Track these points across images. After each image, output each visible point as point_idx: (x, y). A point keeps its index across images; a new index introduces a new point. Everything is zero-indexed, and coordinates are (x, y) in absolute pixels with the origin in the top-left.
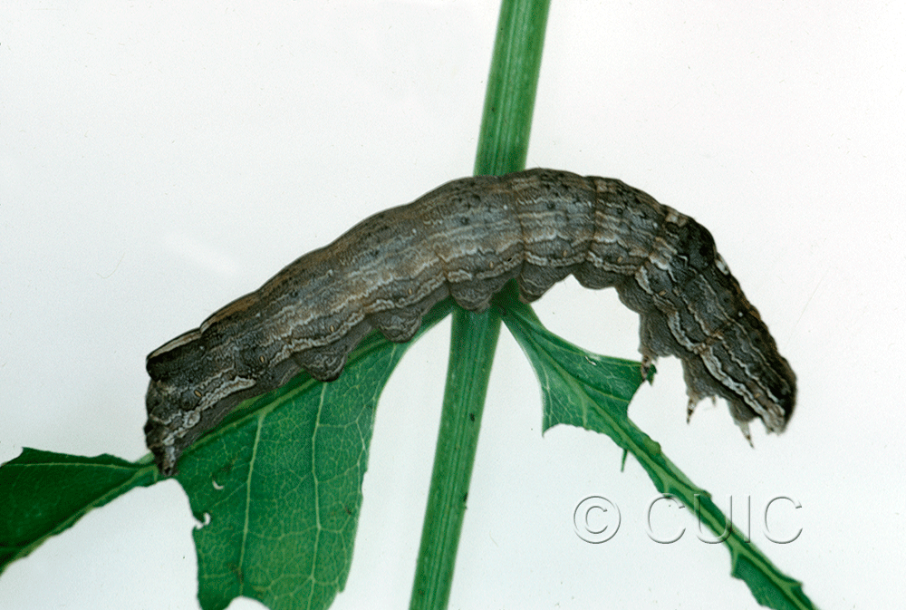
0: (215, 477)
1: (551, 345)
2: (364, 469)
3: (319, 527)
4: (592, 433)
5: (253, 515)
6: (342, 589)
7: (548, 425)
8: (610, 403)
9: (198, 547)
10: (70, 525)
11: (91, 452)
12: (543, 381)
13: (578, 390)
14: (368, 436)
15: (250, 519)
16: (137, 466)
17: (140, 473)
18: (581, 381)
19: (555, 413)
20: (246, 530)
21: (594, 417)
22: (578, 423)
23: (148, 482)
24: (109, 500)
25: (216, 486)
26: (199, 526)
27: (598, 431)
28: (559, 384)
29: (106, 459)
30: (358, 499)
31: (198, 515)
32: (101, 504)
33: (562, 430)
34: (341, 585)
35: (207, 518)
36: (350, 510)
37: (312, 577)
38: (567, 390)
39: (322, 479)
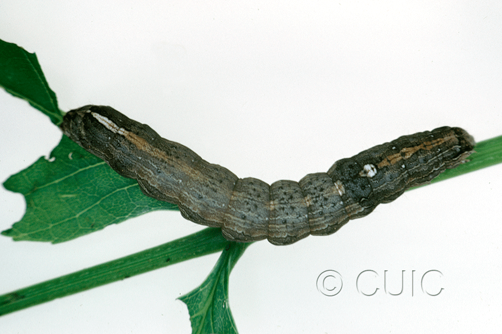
0: (74, 152)
1: (223, 280)
2: (117, 222)
3: (77, 216)
4: (189, 323)
5: (65, 181)
6: (54, 243)
7: (183, 299)
8: (209, 324)
9: (36, 163)
10: (14, 95)
11: (53, 86)
12: (203, 286)
13: (208, 305)
14: (134, 215)
15: (63, 181)
16: (59, 111)
17: (56, 115)
18: (212, 305)
19: (190, 300)
20: (57, 181)
21: (198, 320)
22: (191, 313)
23: (55, 121)
24: (36, 107)
25: (70, 155)
26: (47, 158)
27: (192, 326)
28: (205, 294)
29: (53, 95)
30: (101, 227)
31: (52, 155)
32: (31, 104)
33: (184, 307)
34: (55, 242)
35: (53, 160)
36: (93, 226)
37: (51, 225)
38: (204, 299)
39: (101, 205)
